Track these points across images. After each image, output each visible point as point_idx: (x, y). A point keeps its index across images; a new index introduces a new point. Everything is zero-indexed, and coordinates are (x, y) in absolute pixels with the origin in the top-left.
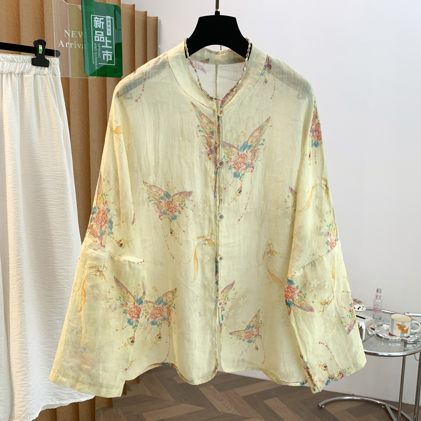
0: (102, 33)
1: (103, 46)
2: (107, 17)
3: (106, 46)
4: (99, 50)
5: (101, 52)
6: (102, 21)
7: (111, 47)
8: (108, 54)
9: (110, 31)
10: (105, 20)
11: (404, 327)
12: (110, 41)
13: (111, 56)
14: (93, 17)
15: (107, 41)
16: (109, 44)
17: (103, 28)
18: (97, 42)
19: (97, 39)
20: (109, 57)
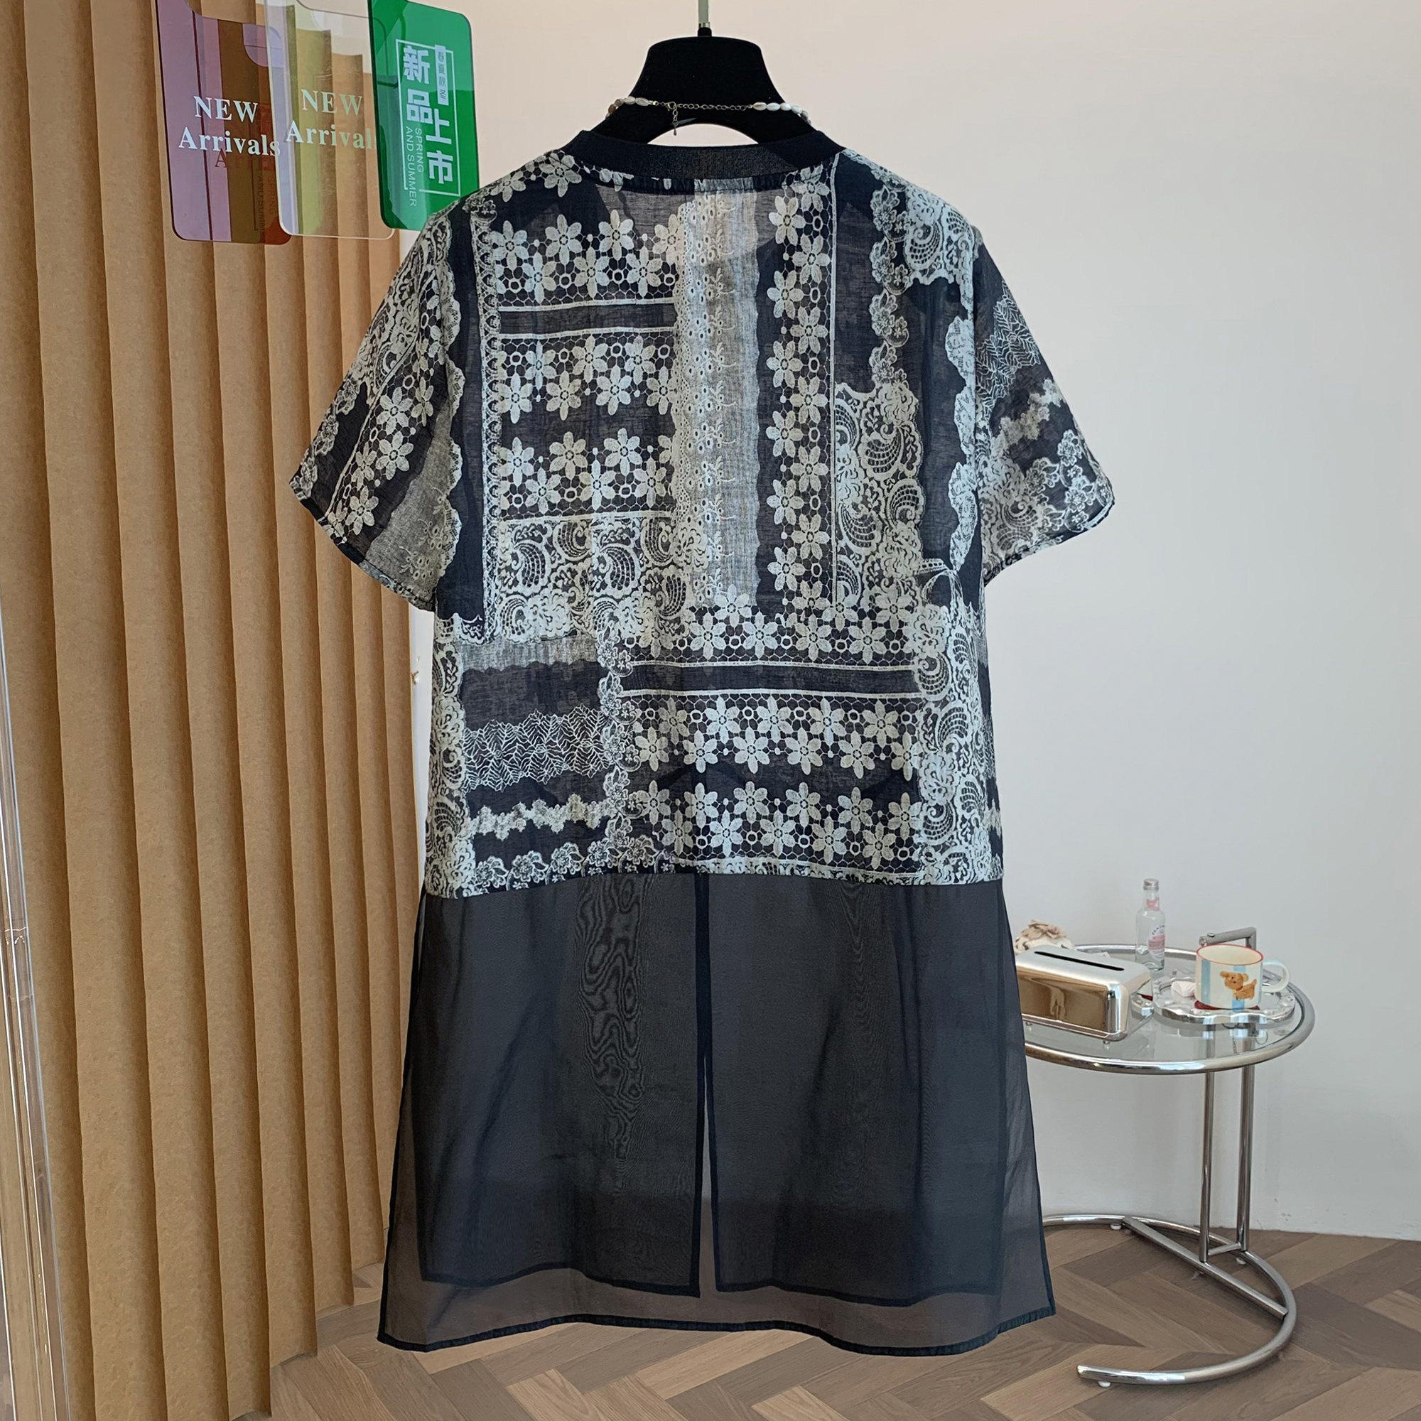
0: (426, 95)
1: (429, 138)
2: (437, 48)
3: (437, 138)
4: (420, 148)
5: (425, 155)
6: (424, 59)
7: (449, 141)
8: (444, 160)
9: (447, 93)
10: (430, 58)
11: (1241, 978)
12: (447, 123)
13: (449, 166)
14: (403, 46)
15: (439, 122)
16: (445, 132)
17: (427, 82)
18: (412, 124)
19: (413, 113)
20: (445, 170)
